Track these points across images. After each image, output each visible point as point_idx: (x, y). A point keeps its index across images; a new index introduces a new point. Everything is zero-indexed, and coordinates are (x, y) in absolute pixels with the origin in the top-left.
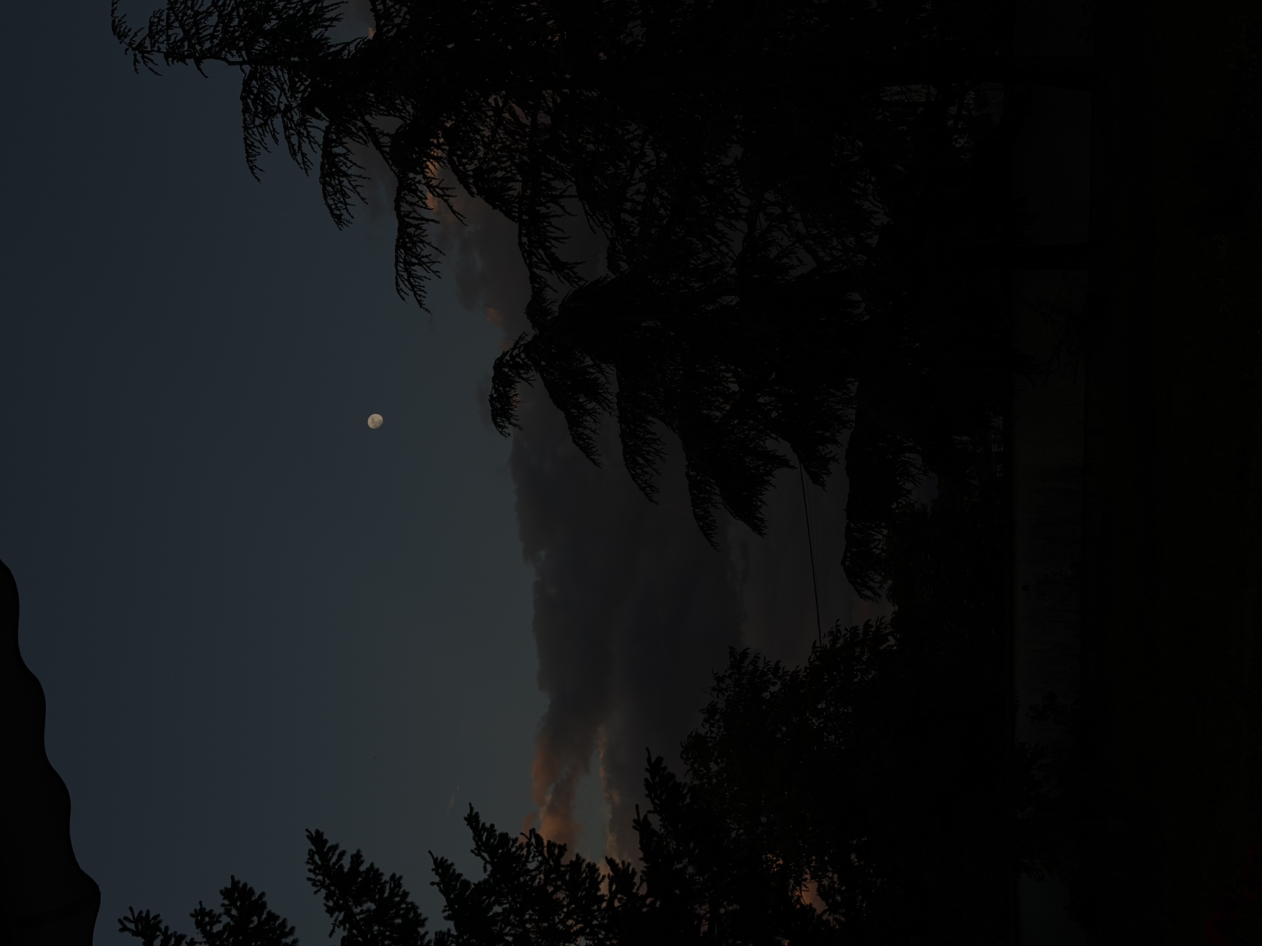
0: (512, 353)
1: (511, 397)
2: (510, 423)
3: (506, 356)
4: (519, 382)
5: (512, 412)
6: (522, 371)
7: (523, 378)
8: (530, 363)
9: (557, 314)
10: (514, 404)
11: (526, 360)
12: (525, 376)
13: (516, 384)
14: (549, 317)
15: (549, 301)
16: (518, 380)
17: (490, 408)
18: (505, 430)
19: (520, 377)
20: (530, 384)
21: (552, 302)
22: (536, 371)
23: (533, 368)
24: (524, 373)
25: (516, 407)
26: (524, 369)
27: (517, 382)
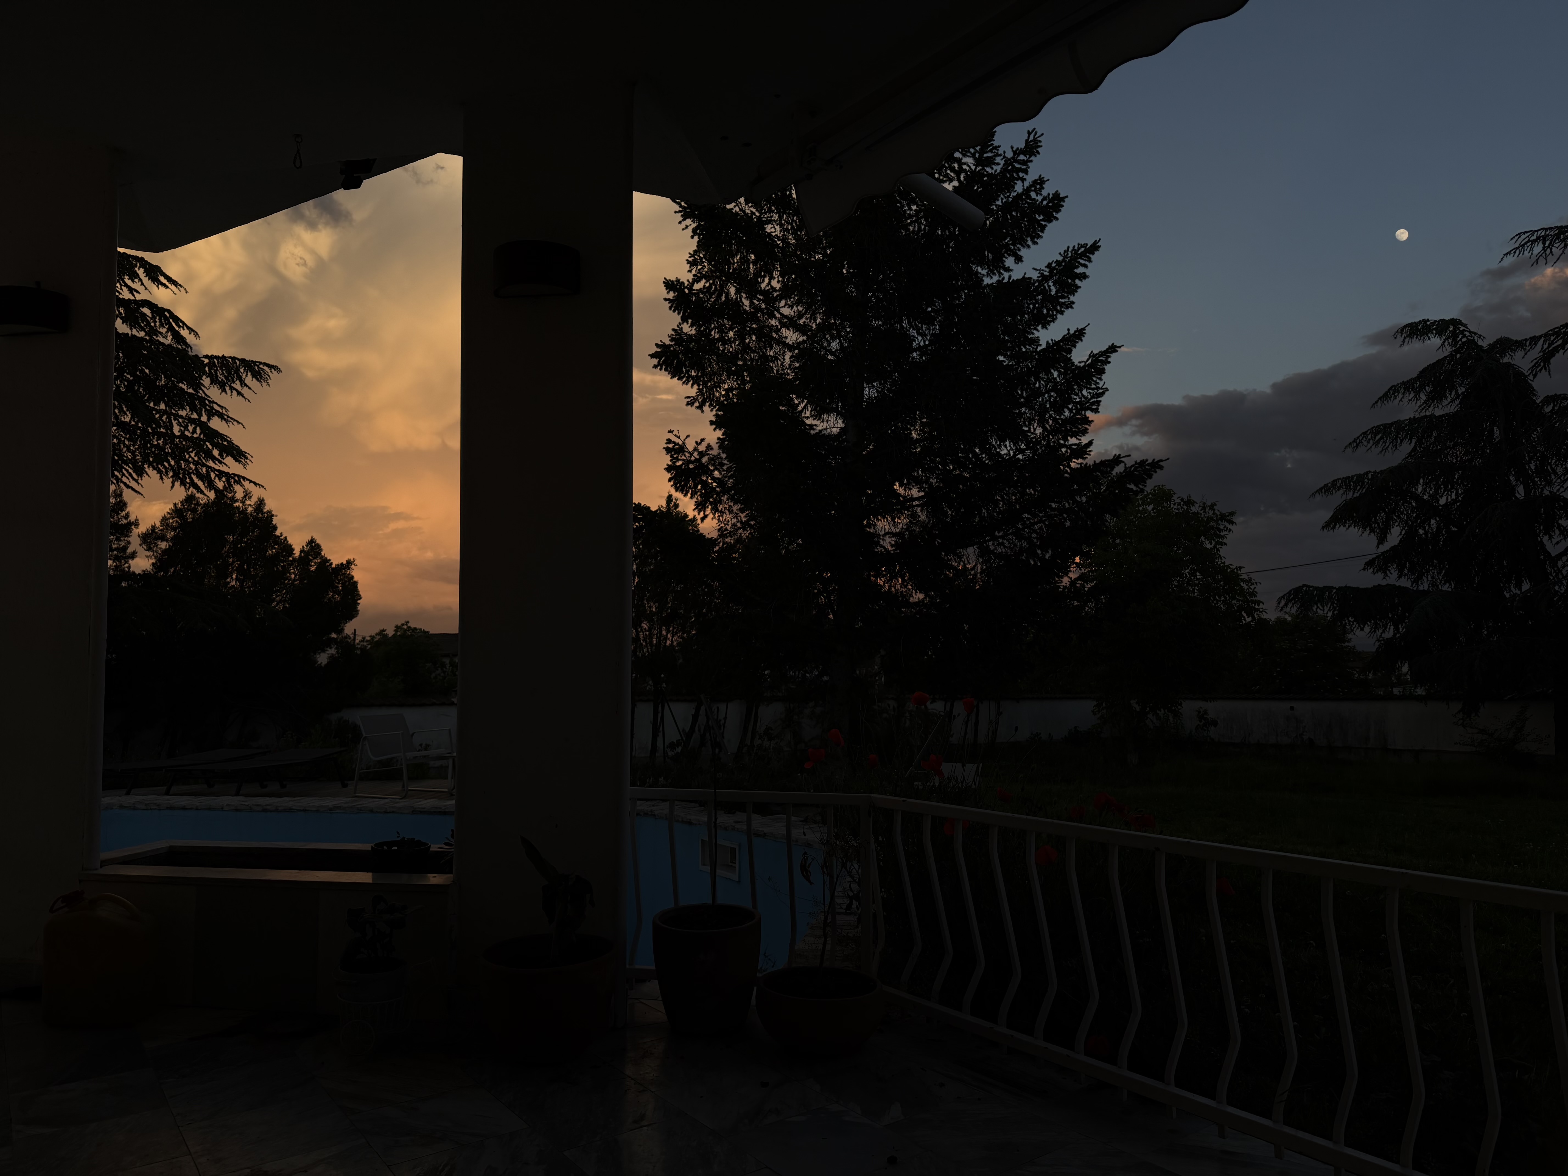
0: (1466, 331)
1: (1427, 335)
2: (1405, 338)
3: (1464, 326)
4: (1441, 340)
5: (1415, 338)
6: (1450, 341)
8: (1458, 346)
10: (1422, 338)
11: (1460, 343)
12: (1446, 343)
13: (1439, 338)
14: (1499, 356)
15: (1513, 354)
17: (1417, 321)
18: (1399, 335)
19: (1445, 340)
21: (1512, 356)
22: (1451, 351)
23: (1454, 348)
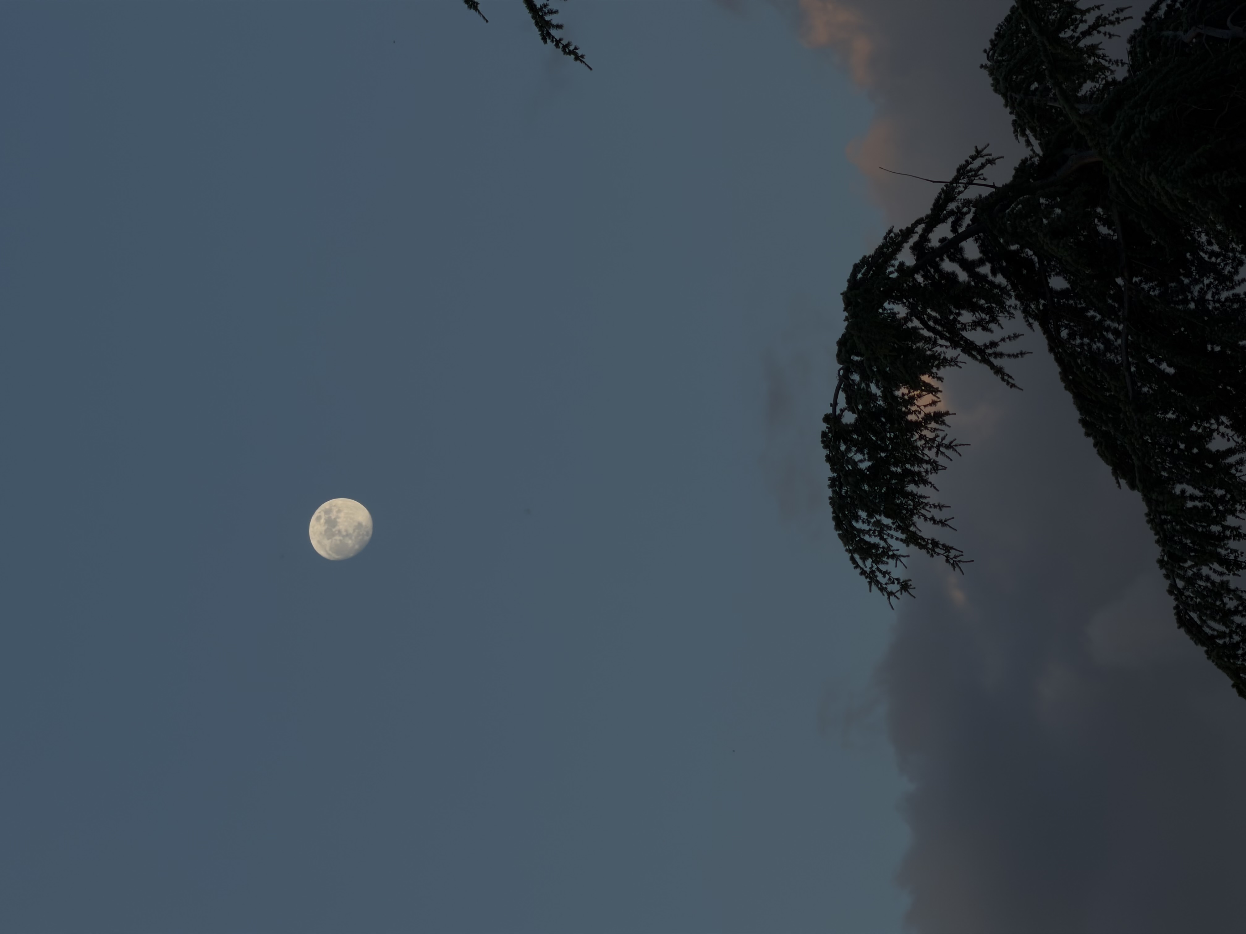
0: (924, 238)
1: (917, 425)
2: (913, 539)
3: (898, 248)
4: (953, 362)
5: (921, 490)
6: (966, 317)
7: (969, 348)
8: (1000, 279)
9: (1121, 73)
10: (931, 454)
11: (985, 270)
12: (978, 337)
13: (942, 372)
14: (1088, 87)
16: (950, 353)
17: (826, 472)
18: (890, 566)
19: (956, 340)
20: (998, 371)
22: (1027, 312)
23: (1012, 302)
24: (975, 324)
25: (935, 467)
26: (974, 308)
27: (945, 362)
